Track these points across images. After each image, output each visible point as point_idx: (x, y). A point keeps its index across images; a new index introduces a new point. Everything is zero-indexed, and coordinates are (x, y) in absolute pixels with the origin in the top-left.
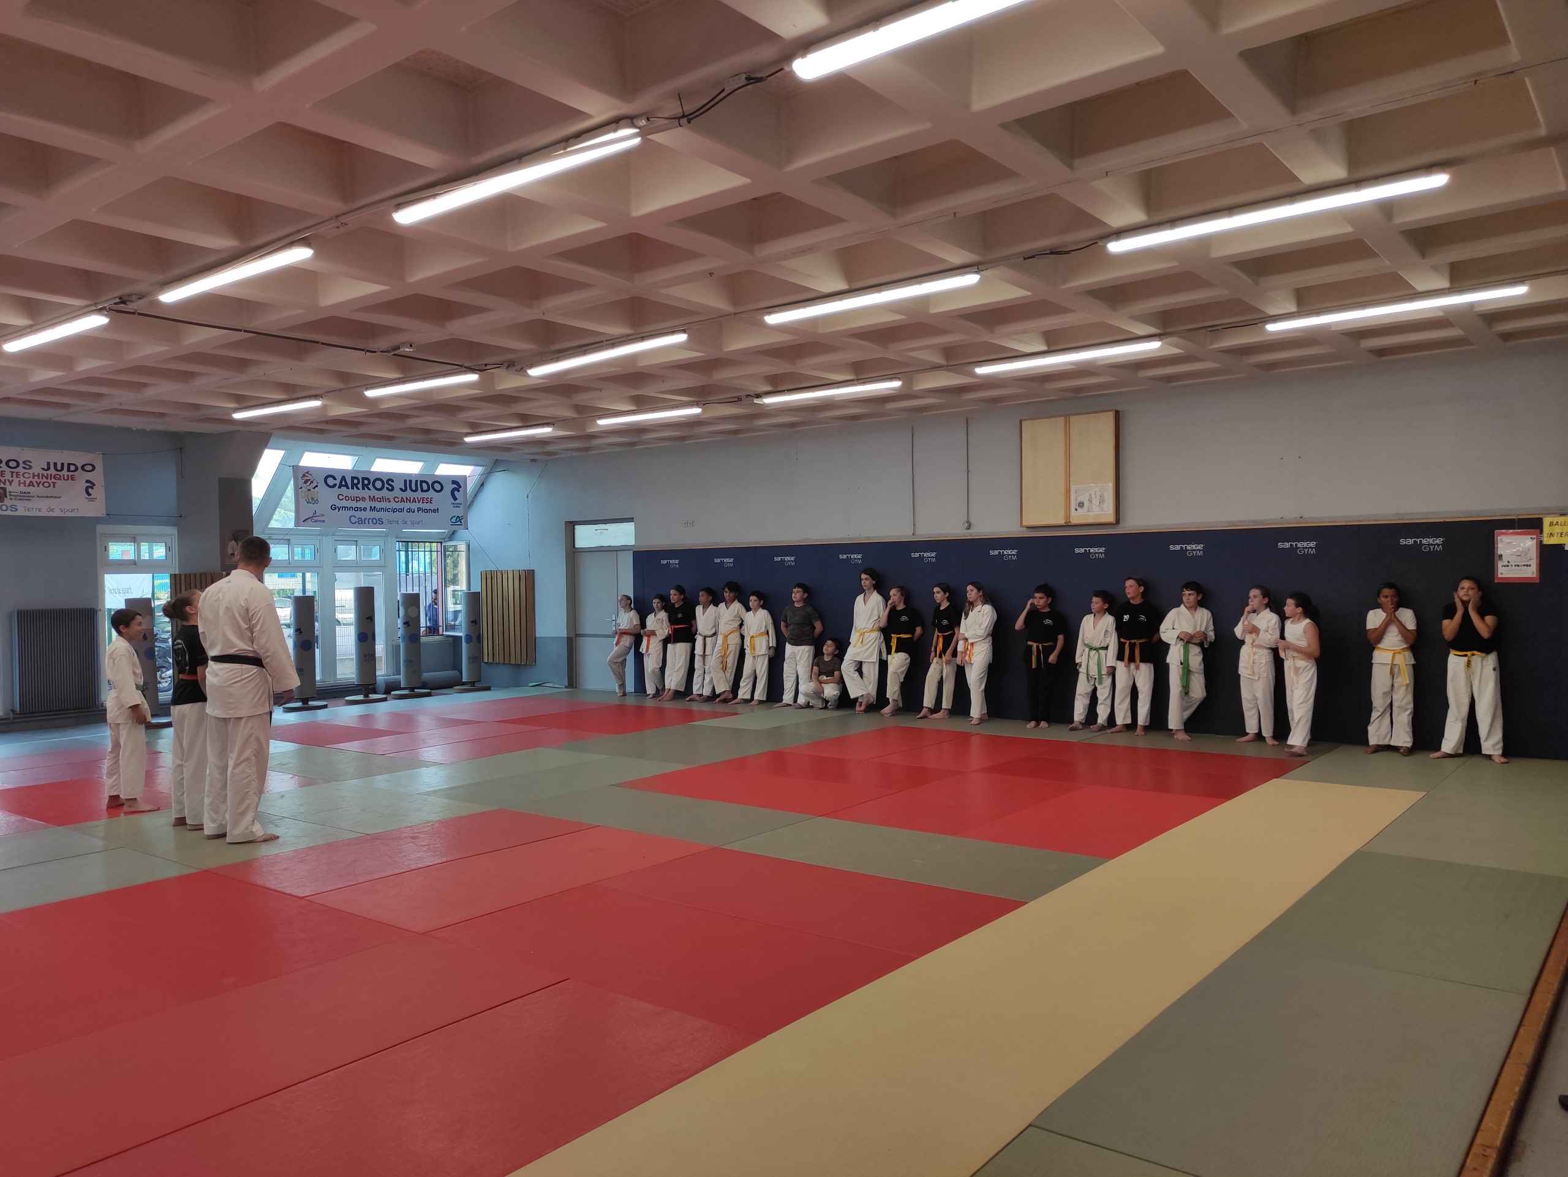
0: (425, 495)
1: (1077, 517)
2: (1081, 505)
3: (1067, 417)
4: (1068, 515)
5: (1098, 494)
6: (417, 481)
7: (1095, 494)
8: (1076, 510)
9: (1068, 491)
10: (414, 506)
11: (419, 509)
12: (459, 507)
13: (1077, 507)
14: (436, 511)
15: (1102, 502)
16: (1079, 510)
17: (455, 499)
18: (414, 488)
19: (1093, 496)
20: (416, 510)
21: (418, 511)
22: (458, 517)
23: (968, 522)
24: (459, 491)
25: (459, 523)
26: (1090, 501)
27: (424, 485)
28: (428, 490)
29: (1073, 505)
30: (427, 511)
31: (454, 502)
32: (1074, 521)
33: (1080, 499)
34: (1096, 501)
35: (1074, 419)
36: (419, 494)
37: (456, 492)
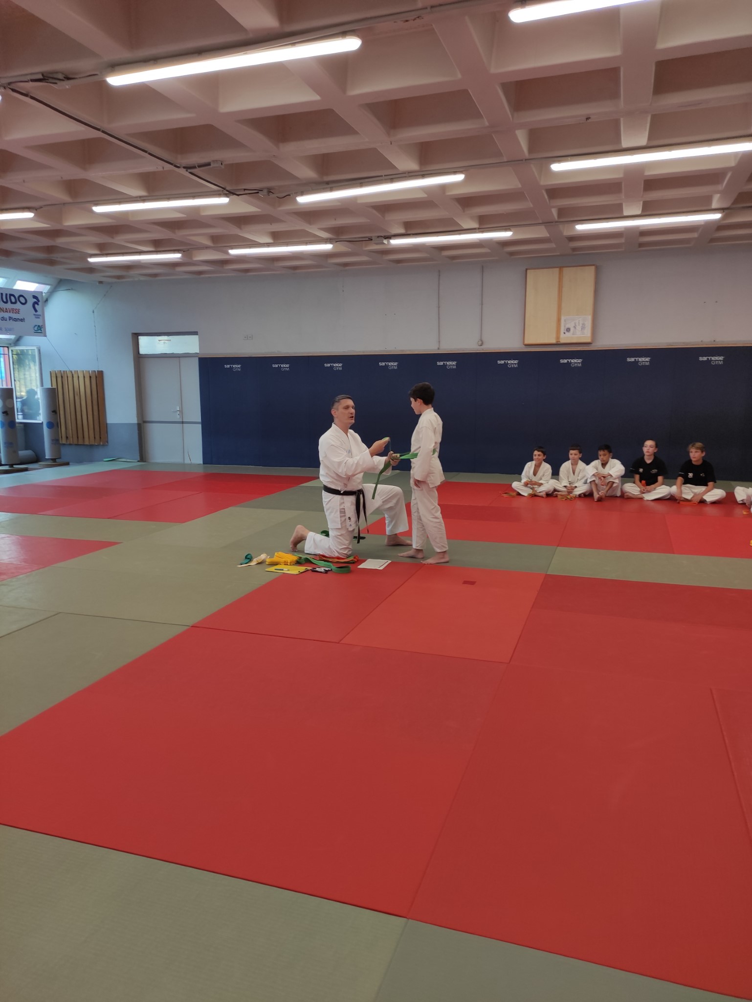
0: (14, 306)
1: (565, 338)
2: (568, 330)
3: (561, 268)
4: (558, 337)
5: (581, 322)
6: (6, 294)
7: (579, 323)
8: (564, 333)
9: (559, 320)
10: (6, 315)
11: (10, 318)
12: (39, 318)
13: (565, 332)
14: (22, 320)
15: (583, 328)
16: (567, 334)
17: (36, 311)
18: (5, 300)
19: (577, 324)
20: (8, 320)
21: (10, 319)
22: (39, 326)
23: (481, 341)
24: (38, 304)
25: (40, 331)
26: (575, 327)
27: (13, 298)
28: (15, 303)
29: (563, 330)
30: (16, 320)
31: (35, 313)
32: (562, 341)
33: (568, 326)
34: (579, 328)
35: (566, 271)
36: (9, 306)
37: (36, 306)
